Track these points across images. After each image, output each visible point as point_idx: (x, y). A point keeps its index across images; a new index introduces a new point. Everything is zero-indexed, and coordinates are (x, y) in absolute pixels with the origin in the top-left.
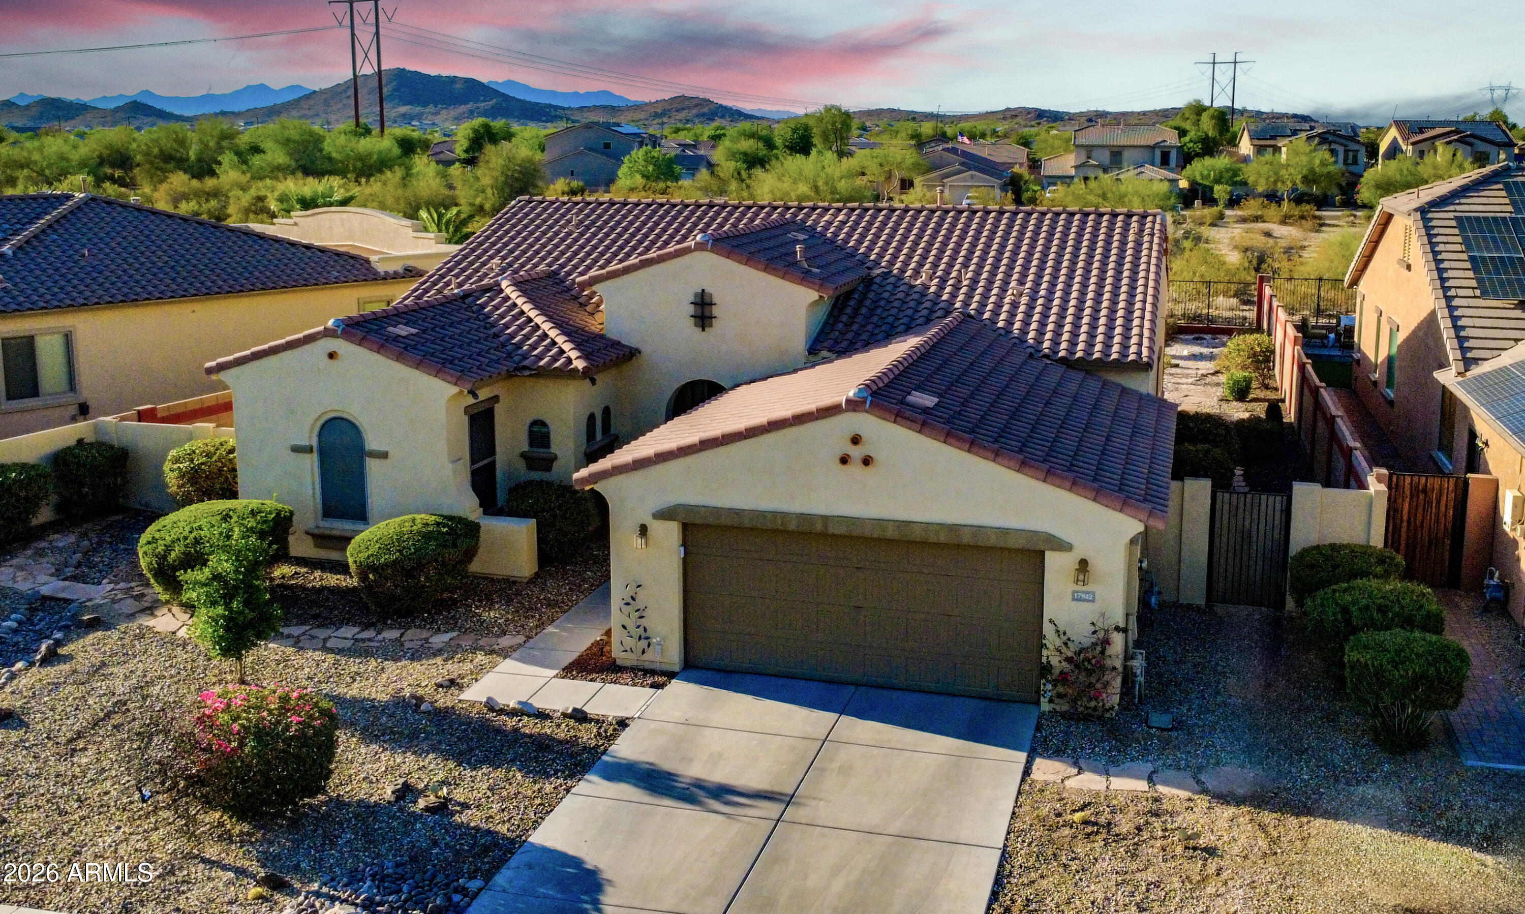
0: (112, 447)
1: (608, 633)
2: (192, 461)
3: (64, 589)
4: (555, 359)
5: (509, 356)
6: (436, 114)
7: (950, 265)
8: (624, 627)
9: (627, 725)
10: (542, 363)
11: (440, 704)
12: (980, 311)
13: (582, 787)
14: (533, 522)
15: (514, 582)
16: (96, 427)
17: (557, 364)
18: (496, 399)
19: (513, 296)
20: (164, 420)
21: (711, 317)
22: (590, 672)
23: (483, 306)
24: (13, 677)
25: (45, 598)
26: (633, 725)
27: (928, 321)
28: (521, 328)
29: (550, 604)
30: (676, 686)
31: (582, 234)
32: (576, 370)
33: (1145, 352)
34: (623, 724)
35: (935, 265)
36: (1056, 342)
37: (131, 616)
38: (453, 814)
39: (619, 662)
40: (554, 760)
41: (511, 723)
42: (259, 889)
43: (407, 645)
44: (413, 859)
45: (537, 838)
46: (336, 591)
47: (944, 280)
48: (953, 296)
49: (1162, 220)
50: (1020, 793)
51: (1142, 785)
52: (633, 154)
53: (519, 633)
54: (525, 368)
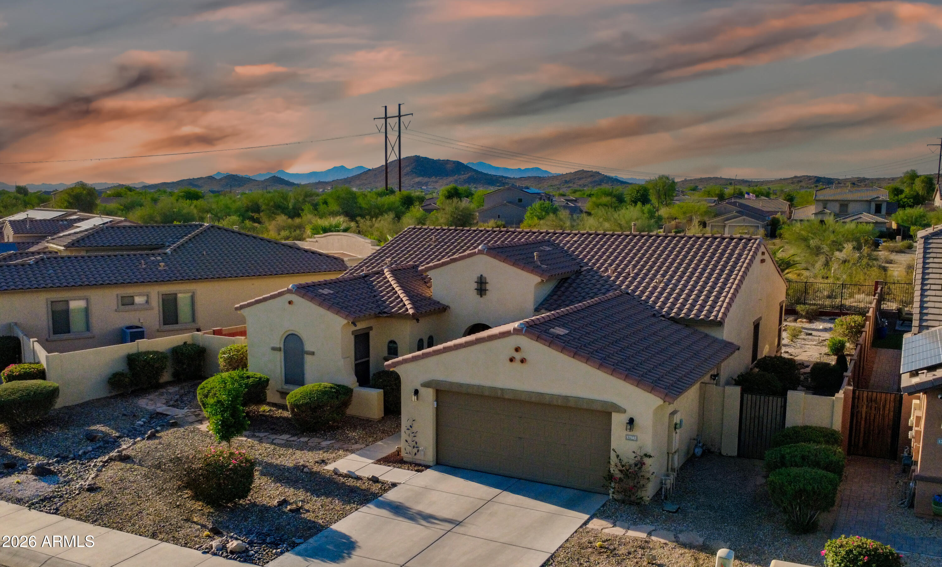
0: (199, 346)
1: (401, 446)
2: (230, 353)
3: (167, 410)
4: (400, 308)
5: (379, 306)
6: (436, 182)
7: (627, 266)
8: (406, 441)
9: (396, 486)
10: (393, 311)
11: (314, 470)
12: (634, 291)
13: (364, 509)
15: (369, 421)
16: (192, 336)
17: (401, 311)
18: (371, 328)
19: (389, 276)
20: (225, 335)
21: (486, 290)
22: (390, 462)
23: (373, 282)
24: (135, 443)
25: (158, 413)
26: (399, 487)
28: (388, 293)
29: (383, 432)
30: (429, 472)
31: (436, 246)
32: (409, 314)
33: (720, 315)
34: (394, 485)
35: (618, 265)
36: (671, 309)
37: (192, 423)
38: (301, 514)
39: (405, 459)
40: (355, 497)
41: (342, 480)
42: (209, 533)
43: (309, 444)
44: (277, 529)
45: (334, 527)
47: (620, 274)
48: (623, 282)
49: (760, 242)
50: (576, 532)
51: (643, 535)
52: (533, 205)
53: (363, 443)
54: (385, 313)
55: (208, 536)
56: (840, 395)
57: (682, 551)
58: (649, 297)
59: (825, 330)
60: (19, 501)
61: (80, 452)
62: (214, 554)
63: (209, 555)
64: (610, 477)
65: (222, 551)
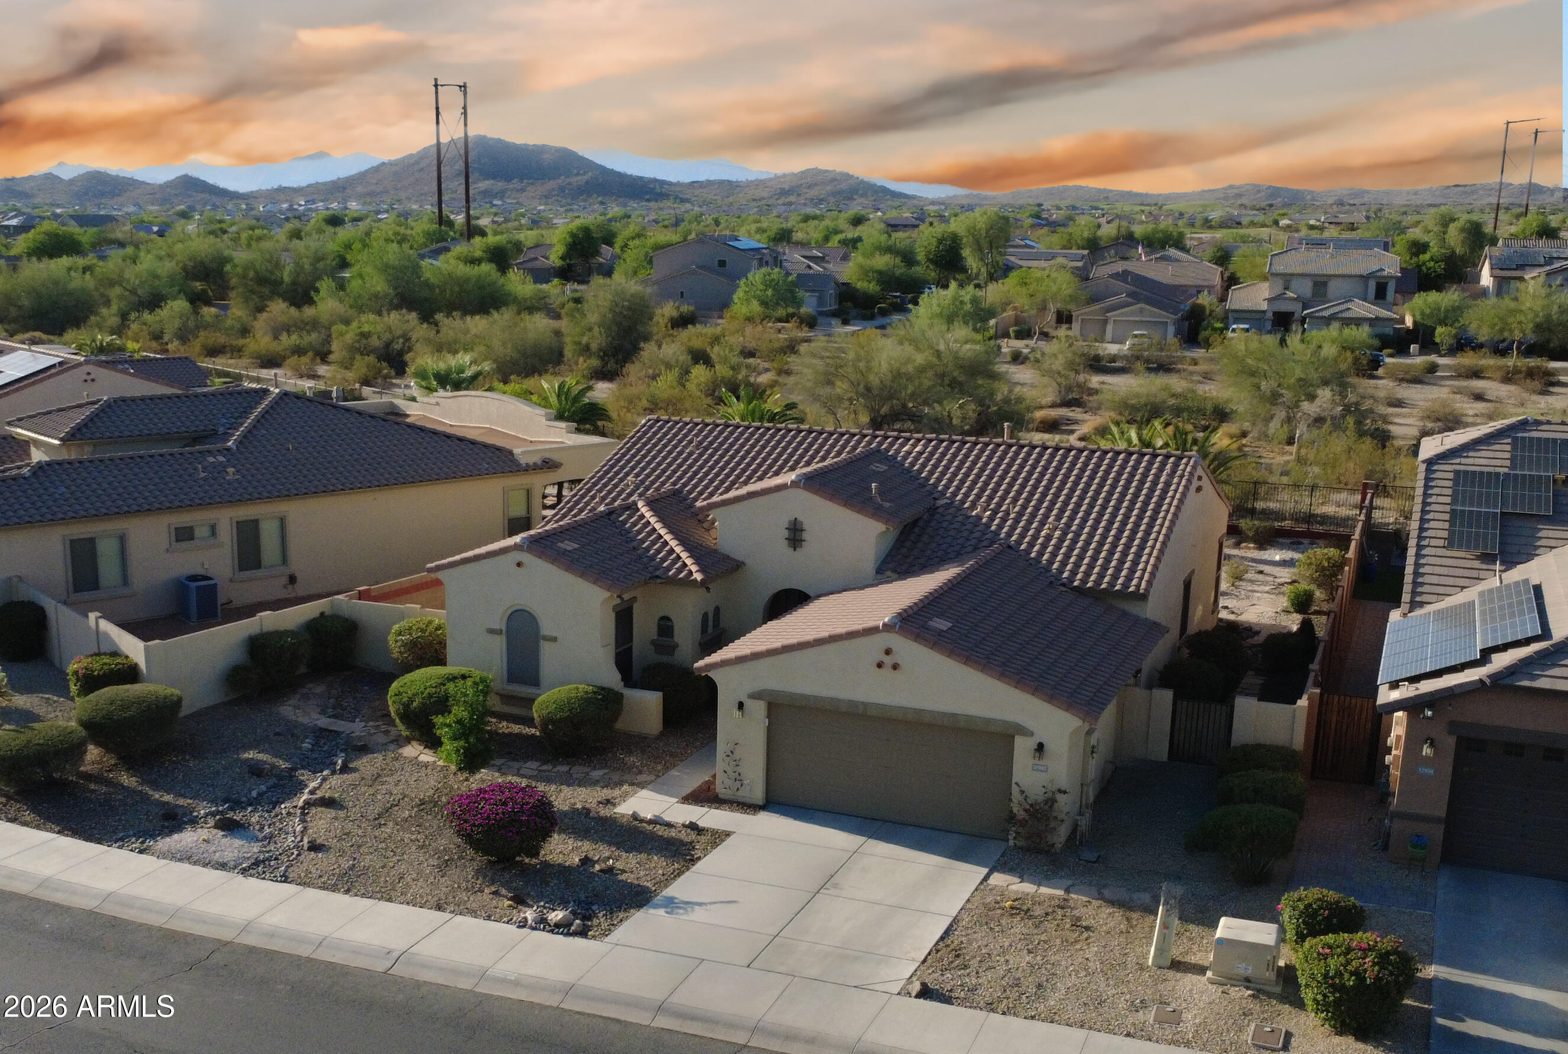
0: (344, 619)
1: (714, 776)
2: (411, 634)
3: (332, 724)
4: (680, 570)
5: (645, 566)
6: (523, 190)
7: (1003, 499)
8: (725, 772)
9: (729, 835)
11: (602, 814)
12: (1019, 542)
14: (660, 694)
15: (646, 738)
16: (332, 603)
17: (682, 575)
18: (634, 600)
19: (648, 515)
21: (802, 541)
22: (701, 801)
23: (625, 522)
24: (324, 780)
25: (322, 730)
26: (733, 837)
27: (976, 548)
28: (654, 543)
29: (672, 755)
30: (762, 815)
31: (701, 455)
32: (695, 581)
33: (1143, 585)
34: (726, 834)
35: (991, 498)
36: (1074, 573)
37: (386, 746)
38: (616, 875)
39: (720, 796)
41: (650, 827)
42: (510, 903)
43: (575, 776)
46: (519, 736)
47: (995, 512)
48: (1000, 527)
49: (1195, 462)
50: (976, 890)
51: (1060, 893)
52: (750, 276)
53: (650, 773)
54: (657, 577)
55: (510, 906)
56: (1303, 702)
57: (1110, 910)
58: (1041, 553)
59: (1284, 563)
60: (222, 866)
61: (254, 794)
62: (534, 929)
63: (526, 931)
64: (1012, 817)
65: (541, 923)
